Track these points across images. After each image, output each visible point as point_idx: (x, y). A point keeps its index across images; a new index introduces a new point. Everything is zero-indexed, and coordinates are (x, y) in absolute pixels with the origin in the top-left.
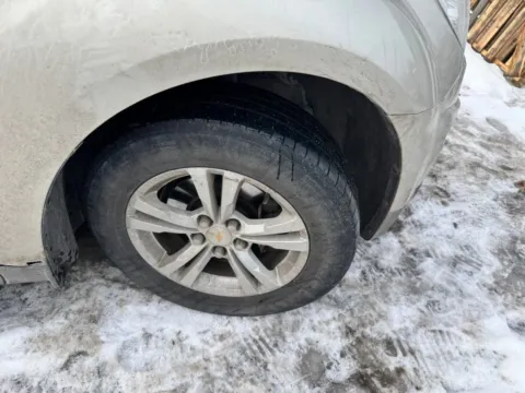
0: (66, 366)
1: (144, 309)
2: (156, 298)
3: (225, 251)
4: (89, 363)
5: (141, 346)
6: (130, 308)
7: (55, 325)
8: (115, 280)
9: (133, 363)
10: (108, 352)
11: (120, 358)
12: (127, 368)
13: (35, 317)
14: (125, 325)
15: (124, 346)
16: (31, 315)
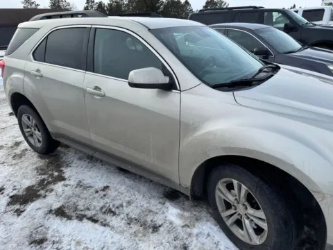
0: (183, 227)
1: (213, 227)
2: (218, 226)
3: (241, 217)
4: (189, 230)
5: (205, 236)
6: (209, 223)
7: (187, 214)
8: (210, 213)
9: (199, 239)
10: (195, 231)
11: (197, 235)
12: (197, 239)
13: (184, 209)
14: (204, 227)
15: (200, 233)
16: (183, 208)
